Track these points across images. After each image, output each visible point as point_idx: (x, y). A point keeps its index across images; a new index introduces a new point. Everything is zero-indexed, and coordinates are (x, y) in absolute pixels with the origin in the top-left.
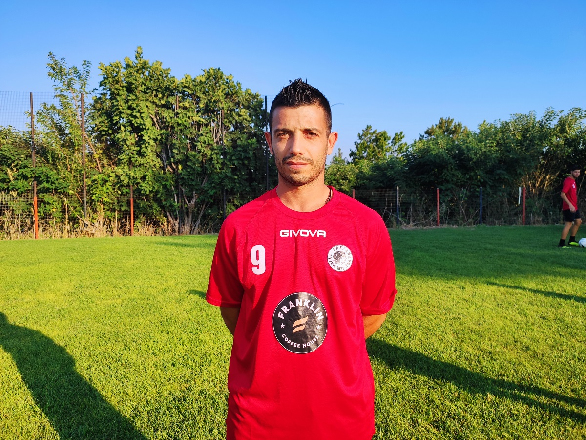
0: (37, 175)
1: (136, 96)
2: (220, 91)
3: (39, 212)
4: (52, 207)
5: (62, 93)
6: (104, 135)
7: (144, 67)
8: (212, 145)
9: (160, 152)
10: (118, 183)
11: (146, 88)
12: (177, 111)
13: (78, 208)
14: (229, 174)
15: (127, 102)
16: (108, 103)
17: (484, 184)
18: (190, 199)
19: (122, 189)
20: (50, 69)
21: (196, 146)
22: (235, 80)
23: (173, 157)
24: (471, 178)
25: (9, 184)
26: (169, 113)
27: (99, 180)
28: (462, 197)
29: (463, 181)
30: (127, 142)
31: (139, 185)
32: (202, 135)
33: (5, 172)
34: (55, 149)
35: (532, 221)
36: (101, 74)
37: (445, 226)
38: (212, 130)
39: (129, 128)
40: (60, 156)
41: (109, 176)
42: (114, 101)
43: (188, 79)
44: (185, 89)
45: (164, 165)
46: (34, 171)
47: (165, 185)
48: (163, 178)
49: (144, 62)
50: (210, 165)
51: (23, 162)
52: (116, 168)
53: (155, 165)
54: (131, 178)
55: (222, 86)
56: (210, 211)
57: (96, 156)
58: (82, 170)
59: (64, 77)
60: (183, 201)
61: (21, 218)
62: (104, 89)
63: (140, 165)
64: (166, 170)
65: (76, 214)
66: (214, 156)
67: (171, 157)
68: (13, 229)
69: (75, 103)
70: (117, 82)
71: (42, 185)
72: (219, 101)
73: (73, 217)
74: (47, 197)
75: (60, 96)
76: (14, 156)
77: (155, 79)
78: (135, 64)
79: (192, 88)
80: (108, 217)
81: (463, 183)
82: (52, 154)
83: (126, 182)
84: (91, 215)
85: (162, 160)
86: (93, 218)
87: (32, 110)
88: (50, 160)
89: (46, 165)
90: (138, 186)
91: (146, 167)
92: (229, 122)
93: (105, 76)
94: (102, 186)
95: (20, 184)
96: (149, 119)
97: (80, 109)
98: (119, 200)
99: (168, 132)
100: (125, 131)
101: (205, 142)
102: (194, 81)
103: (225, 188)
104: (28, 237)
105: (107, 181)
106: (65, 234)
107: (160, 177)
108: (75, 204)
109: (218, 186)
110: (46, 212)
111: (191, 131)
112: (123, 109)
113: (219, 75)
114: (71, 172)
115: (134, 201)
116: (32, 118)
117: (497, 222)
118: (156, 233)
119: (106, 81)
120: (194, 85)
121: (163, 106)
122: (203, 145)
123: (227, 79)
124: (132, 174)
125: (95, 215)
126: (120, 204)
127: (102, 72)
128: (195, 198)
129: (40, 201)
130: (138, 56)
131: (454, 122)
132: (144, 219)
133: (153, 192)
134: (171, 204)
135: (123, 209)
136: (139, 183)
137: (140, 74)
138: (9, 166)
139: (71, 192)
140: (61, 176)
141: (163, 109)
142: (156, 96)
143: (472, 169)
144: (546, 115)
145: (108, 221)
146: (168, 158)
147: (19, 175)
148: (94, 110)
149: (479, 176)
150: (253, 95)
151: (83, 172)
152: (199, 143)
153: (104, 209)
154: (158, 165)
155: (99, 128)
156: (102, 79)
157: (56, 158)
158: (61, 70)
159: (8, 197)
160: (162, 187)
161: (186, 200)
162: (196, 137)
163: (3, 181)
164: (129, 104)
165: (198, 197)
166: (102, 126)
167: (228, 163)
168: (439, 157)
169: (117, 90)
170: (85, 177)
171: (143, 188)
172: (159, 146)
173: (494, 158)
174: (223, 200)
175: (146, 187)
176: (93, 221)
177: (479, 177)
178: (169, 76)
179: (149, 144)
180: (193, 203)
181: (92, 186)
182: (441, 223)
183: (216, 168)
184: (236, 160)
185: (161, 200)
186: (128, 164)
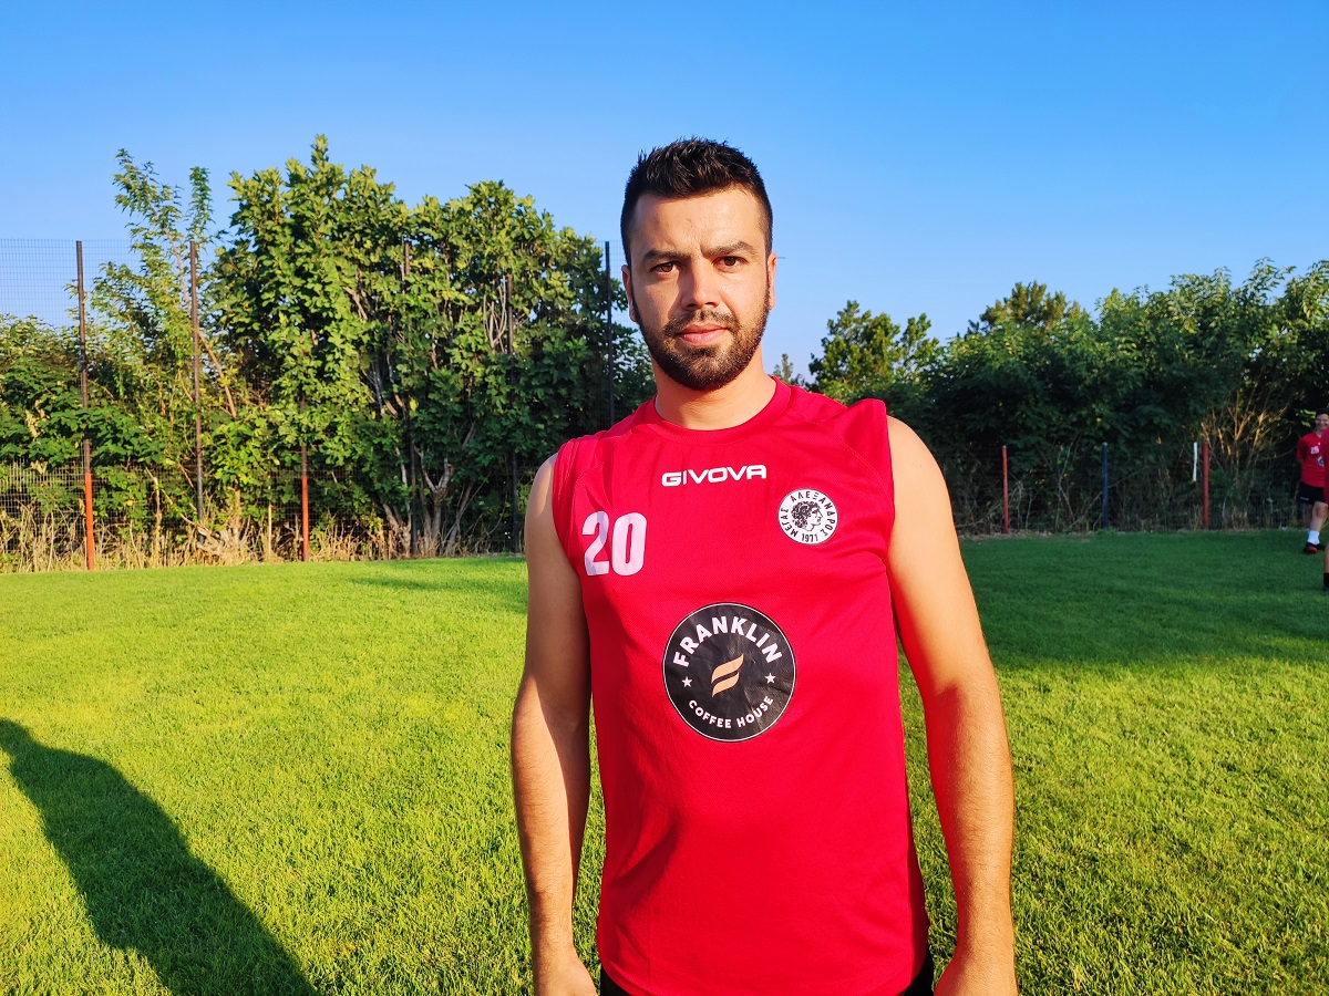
0: (91, 426)
1: (314, 245)
2: (503, 232)
3: (96, 508)
4: (125, 498)
5: (148, 241)
6: (241, 334)
7: (331, 181)
8: (486, 353)
9: (367, 372)
10: (272, 442)
11: (336, 228)
12: (407, 278)
13: (184, 499)
14: (525, 419)
15: (292, 258)
16: (252, 263)
17: (1112, 436)
18: (436, 476)
19: (283, 455)
20: (120, 187)
21: (450, 355)
22: (539, 208)
23: (398, 382)
24: (1081, 422)
25: (30, 446)
26: (388, 284)
27: (230, 435)
28: (1062, 465)
29: (1065, 430)
30: (294, 351)
31: (320, 446)
32: (463, 332)
33: (19, 419)
34: (130, 367)
35: (1225, 521)
36: (236, 197)
37: (1024, 534)
38: (485, 319)
39: (298, 319)
40: (142, 381)
41: (254, 427)
42: (263, 257)
43: (431, 208)
44: (424, 229)
45: (376, 399)
46: (85, 417)
47: (380, 443)
48: (374, 428)
49: (333, 170)
50: (481, 398)
51: (61, 397)
52: (270, 407)
53: (356, 400)
54: (303, 430)
55: (509, 221)
56: (481, 503)
57: (225, 382)
58: (192, 413)
59: (153, 205)
60: (420, 480)
61: (57, 522)
62: (241, 231)
63: (323, 400)
64: (383, 411)
65: (180, 513)
66: (491, 379)
67: (392, 381)
68: (39, 547)
69: (176, 264)
70: (271, 216)
71: (101, 449)
72: (501, 254)
73: (174, 518)
74: (114, 475)
75: (142, 247)
76: (39, 383)
77: (359, 208)
78: (310, 175)
79: (440, 225)
80: (252, 518)
81: (1062, 433)
82: (125, 377)
83: (290, 439)
84: (213, 514)
85: (372, 388)
86: (216, 522)
87: (80, 280)
88: (121, 391)
89: (113, 402)
90: (318, 448)
91: (336, 404)
92: (524, 301)
93: (245, 202)
94: (238, 449)
95: (54, 446)
96: (343, 299)
97: (189, 277)
98: (275, 480)
99: (386, 325)
100: (288, 325)
101: (469, 349)
102: (444, 210)
103: (517, 451)
104: (73, 566)
105: (248, 438)
106: (155, 559)
107: (368, 428)
108: (178, 489)
109: (500, 447)
110: (111, 509)
111: (439, 323)
112: (284, 276)
113: (501, 197)
114: (169, 419)
115: (310, 482)
116: (82, 298)
117: (1143, 522)
118: (361, 554)
119: (245, 213)
120: (445, 220)
121: (373, 267)
122: (465, 354)
123: (520, 205)
124: (305, 422)
125: (221, 515)
126: (278, 488)
127: (236, 194)
128: (447, 473)
129: (100, 485)
130: (319, 156)
131: (1046, 293)
132: (332, 521)
133: (353, 461)
134: (394, 488)
135: (285, 500)
136: (321, 441)
137: (322, 196)
138: (29, 405)
139: (168, 462)
140: (147, 427)
141: (374, 275)
142: (359, 245)
143: (1084, 402)
144: (1256, 278)
145: (251, 531)
146: (386, 384)
147: (51, 427)
148: (219, 278)
149: (1101, 417)
150: (579, 241)
151: (194, 417)
152: (457, 350)
153: (242, 500)
154: (363, 400)
155: (231, 319)
156: (236, 208)
157: (135, 387)
158: (144, 188)
159: (27, 476)
160: (372, 449)
161: (427, 479)
162: (449, 335)
163: (17, 439)
164: (298, 264)
165: (455, 472)
166: (237, 314)
167: (522, 394)
168: (1008, 377)
169: (270, 232)
170: (199, 428)
171: (329, 452)
172: (366, 357)
173: (1132, 377)
174: (511, 477)
175: (337, 450)
176: (218, 527)
177: (1099, 420)
178: (392, 200)
179: (343, 354)
180: (444, 485)
181: (215, 449)
182: (1014, 525)
183: (495, 406)
184: (542, 386)
185: (371, 480)
186: (295, 399)
